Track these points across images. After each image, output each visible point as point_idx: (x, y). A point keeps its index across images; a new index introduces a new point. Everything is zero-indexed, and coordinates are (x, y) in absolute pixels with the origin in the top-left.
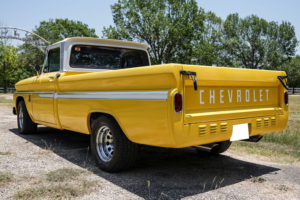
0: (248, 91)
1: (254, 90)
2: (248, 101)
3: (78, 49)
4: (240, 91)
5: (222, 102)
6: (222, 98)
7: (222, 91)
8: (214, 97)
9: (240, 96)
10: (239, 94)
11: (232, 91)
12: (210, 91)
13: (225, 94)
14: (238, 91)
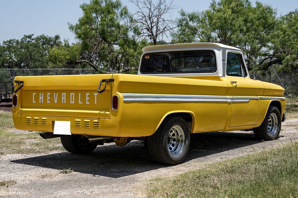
0: (73, 94)
1: (80, 94)
2: (73, 102)
3: (148, 57)
4: (65, 94)
5: (48, 102)
6: (49, 99)
7: (49, 94)
8: (42, 98)
9: (65, 98)
10: (64, 97)
11: (57, 94)
12: (40, 94)
13: (52, 96)
14: (63, 94)
